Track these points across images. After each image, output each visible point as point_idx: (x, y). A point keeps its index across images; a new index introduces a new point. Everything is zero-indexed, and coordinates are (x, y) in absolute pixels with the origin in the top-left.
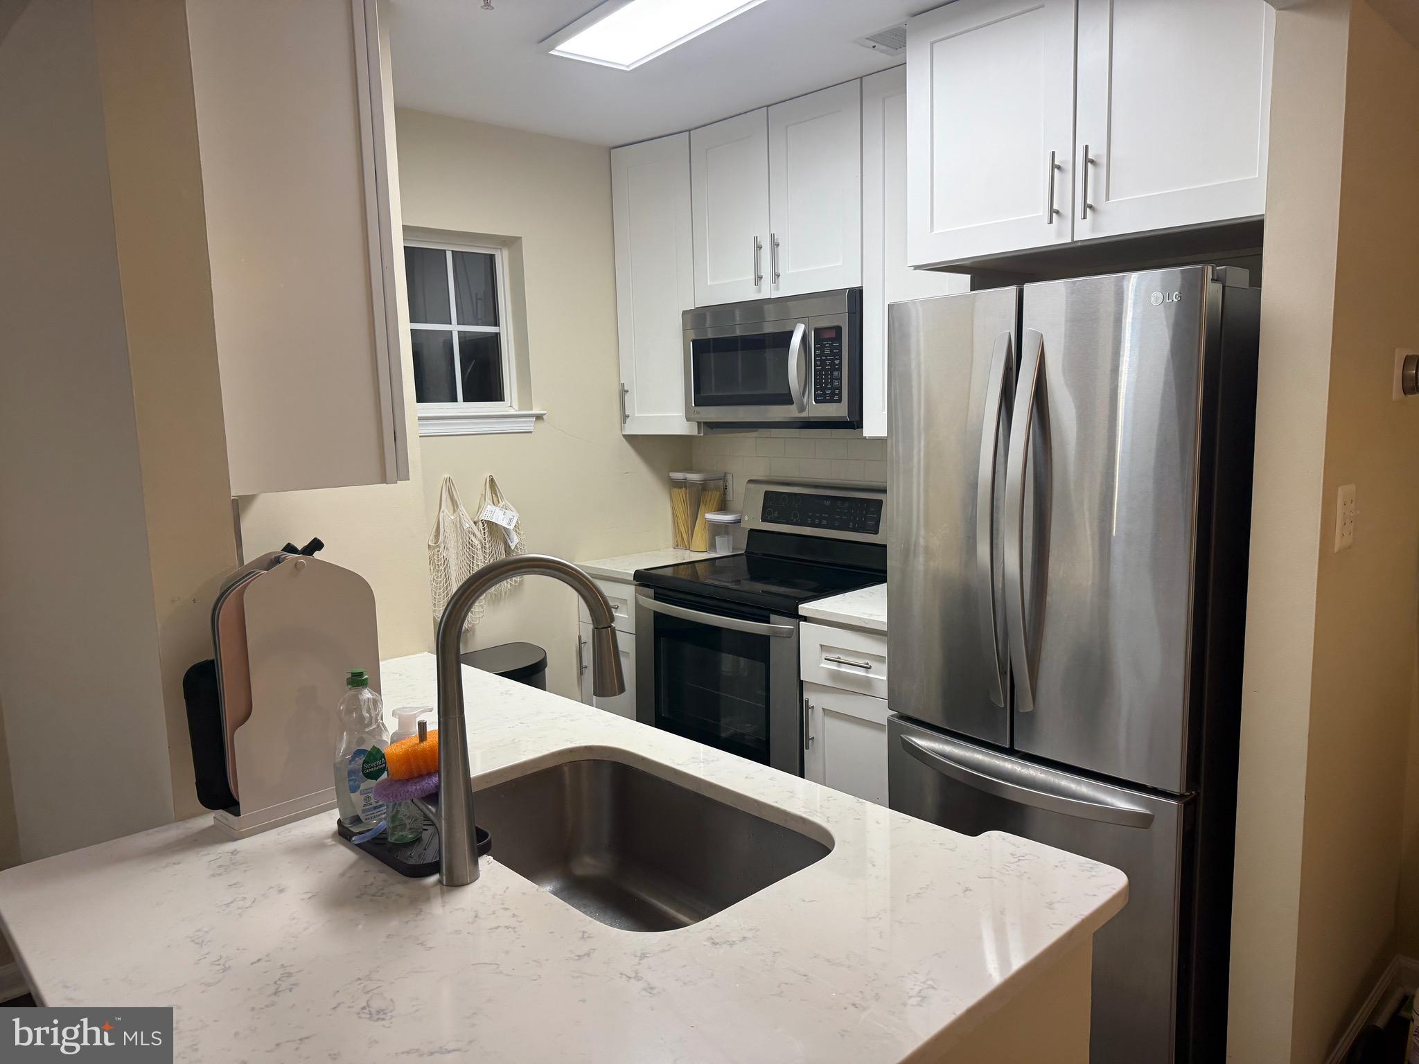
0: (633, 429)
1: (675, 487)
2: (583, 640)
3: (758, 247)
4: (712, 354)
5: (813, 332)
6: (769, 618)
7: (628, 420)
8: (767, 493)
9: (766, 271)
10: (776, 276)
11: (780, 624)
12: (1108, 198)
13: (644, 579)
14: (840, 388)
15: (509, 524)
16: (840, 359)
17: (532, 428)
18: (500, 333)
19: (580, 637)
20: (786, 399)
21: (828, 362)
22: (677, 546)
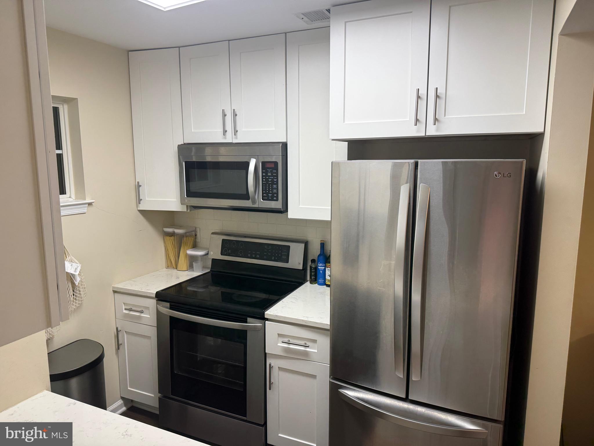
0: (143, 207)
1: (167, 236)
2: (119, 329)
3: (224, 115)
4: (196, 170)
5: (261, 164)
6: (247, 319)
7: (141, 202)
8: (223, 240)
9: (229, 127)
10: (236, 132)
11: (253, 323)
12: (445, 116)
13: (161, 296)
14: (277, 194)
15: (75, 271)
16: (277, 179)
17: (86, 210)
18: (62, 154)
19: (117, 329)
20: (246, 196)
21: (270, 180)
22: (168, 267)
